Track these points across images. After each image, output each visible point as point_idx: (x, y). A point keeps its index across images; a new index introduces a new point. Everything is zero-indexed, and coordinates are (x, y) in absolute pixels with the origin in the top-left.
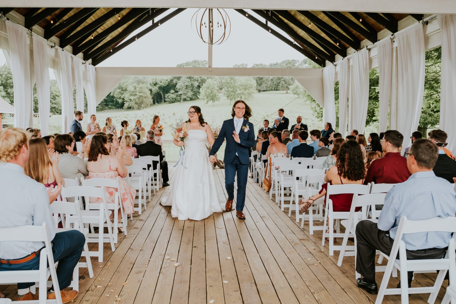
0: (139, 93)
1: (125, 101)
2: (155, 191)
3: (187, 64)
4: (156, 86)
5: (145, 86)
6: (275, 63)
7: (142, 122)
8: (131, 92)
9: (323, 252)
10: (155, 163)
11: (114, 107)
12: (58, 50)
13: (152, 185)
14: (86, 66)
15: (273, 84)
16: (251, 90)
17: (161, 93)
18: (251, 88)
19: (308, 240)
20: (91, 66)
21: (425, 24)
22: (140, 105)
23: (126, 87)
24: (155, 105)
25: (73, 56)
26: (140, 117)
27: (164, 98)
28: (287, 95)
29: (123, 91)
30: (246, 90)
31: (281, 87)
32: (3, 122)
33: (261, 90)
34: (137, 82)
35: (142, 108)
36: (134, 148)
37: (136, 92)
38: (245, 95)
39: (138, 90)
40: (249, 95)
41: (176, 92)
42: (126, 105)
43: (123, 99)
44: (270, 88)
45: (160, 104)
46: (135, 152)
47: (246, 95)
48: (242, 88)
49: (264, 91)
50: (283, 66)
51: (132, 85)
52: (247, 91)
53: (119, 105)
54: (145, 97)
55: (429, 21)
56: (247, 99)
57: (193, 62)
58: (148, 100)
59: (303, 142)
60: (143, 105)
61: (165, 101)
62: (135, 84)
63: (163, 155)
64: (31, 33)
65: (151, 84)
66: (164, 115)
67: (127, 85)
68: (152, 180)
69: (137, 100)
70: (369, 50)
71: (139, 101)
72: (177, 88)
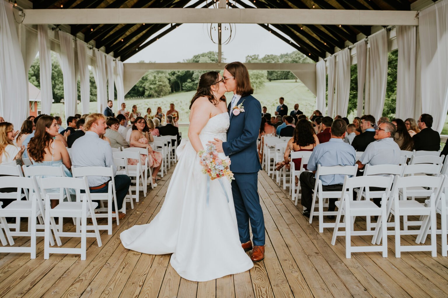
0: (159, 82)
1: (146, 90)
2: (173, 163)
3: (203, 55)
4: (174, 76)
5: (164, 75)
6: (285, 53)
7: (162, 108)
8: (151, 81)
9: (289, 199)
10: (173, 141)
11: (135, 95)
12: (95, 51)
13: (171, 158)
14: (116, 63)
15: (283, 74)
16: (262, 79)
17: (179, 82)
18: (262, 77)
19: (280, 192)
20: (120, 62)
21: (389, 31)
22: (159, 93)
23: (147, 77)
24: (173, 94)
25: (106, 55)
26: (160, 104)
27: (182, 87)
28: (296, 83)
29: (144, 80)
30: (257, 79)
31: (290, 76)
32: (38, 109)
33: (272, 79)
34: (156, 72)
35: (161, 96)
36: (157, 129)
37: (156, 81)
38: (256, 83)
39: (158, 79)
40: (260, 83)
41: (193, 81)
42: (147, 93)
43: (144, 88)
44: (281, 77)
45: (178, 92)
46: (158, 132)
47: (258, 84)
48: (254, 78)
49: (274, 80)
50: (293, 57)
51: (152, 75)
52: (259, 80)
53: (140, 93)
54: (164, 86)
55: (391, 28)
56: (258, 88)
57: (208, 53)
58: (167, 89)
59: (290, 125)
60: (162, 93)
61: (182, 90)
62: (155, 74)
63: (180, 135)
64: (76, 38)
65: (169, 74)
66: (181, 102)
67: (147, 75)
68: (171, 155)
69: (157, 89)
70: (350, 49)
71: (159, 89)
72: (193, 78)
